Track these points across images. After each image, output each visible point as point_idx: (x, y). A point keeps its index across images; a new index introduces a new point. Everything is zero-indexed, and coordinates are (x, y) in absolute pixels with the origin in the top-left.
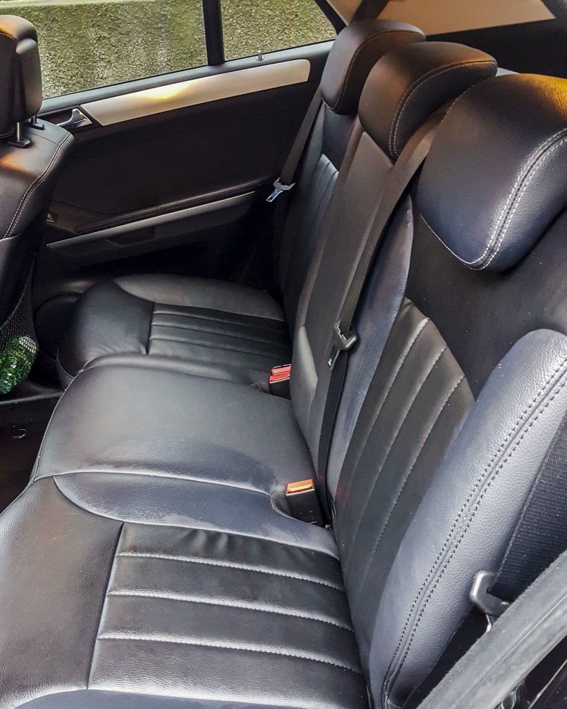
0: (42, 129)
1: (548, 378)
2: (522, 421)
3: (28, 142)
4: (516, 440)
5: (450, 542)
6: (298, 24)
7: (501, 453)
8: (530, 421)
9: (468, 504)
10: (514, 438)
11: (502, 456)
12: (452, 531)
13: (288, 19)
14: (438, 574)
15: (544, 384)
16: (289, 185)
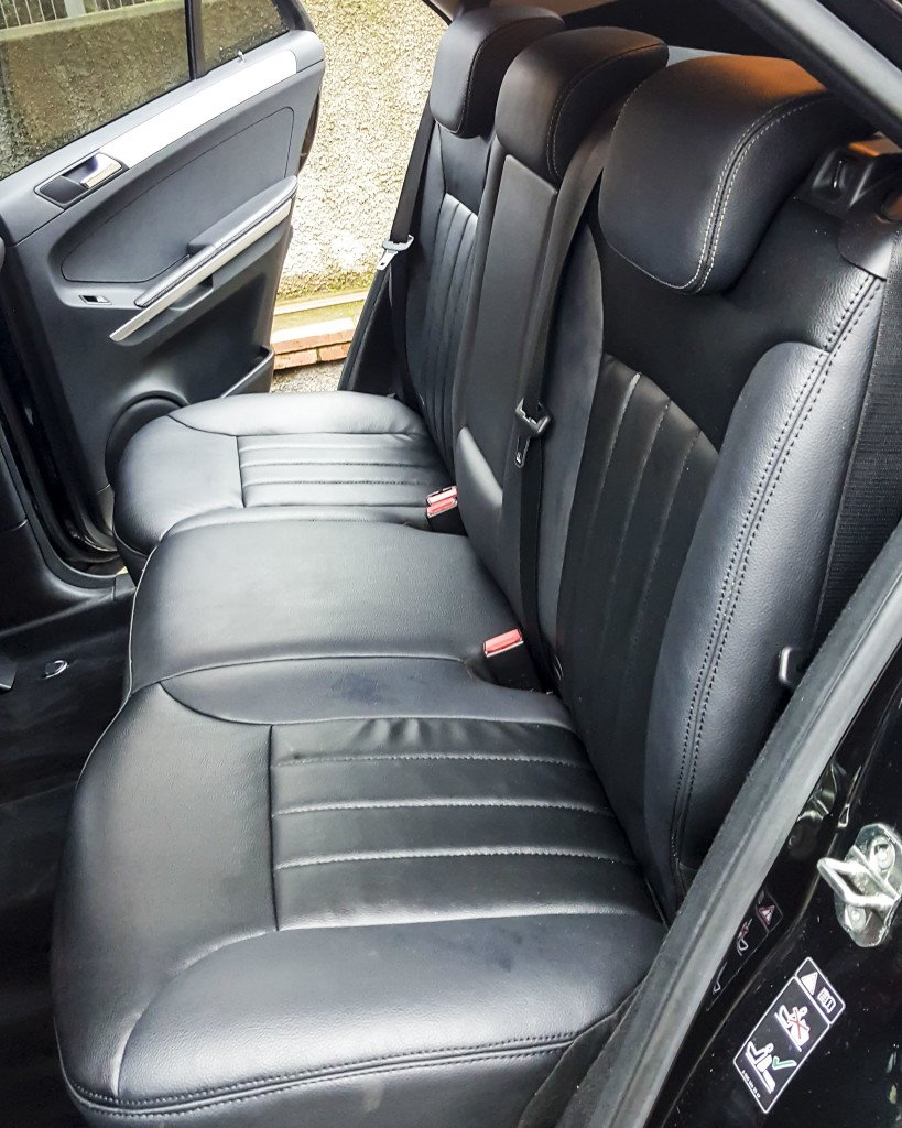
1: (797, 396)
2: (777, 452)
4: (775, 475)
5: (721, 617)
7: (761, 494)
8: (786, 448)
9: (733, 565)
10: (772, 473)
11: (763, 497)
12: (721, 603)
14: (714, 662)
15: (794, 403)
16: (406, 242)
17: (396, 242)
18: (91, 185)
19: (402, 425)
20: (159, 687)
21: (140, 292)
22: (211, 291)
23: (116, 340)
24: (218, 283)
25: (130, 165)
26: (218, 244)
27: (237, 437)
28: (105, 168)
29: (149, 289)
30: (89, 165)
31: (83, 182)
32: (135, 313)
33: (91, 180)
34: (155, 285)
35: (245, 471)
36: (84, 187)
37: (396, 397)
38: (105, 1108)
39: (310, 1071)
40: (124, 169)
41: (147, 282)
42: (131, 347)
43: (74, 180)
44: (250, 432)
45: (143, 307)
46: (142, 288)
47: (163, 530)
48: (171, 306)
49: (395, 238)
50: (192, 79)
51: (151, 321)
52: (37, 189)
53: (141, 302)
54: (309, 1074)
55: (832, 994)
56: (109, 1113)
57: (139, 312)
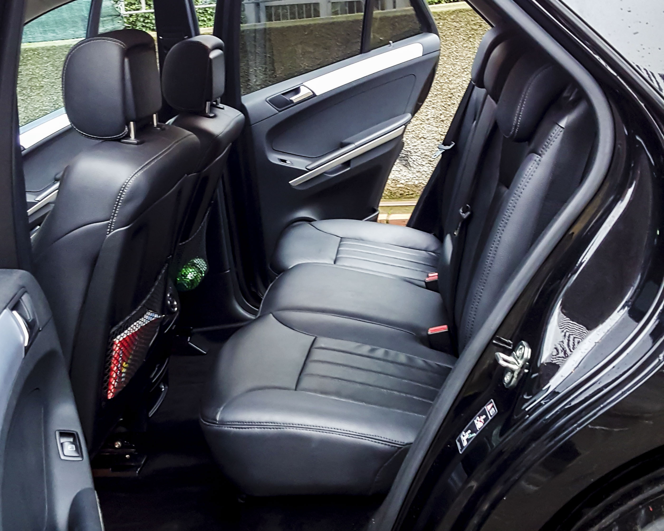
0: (223, 109)
3: (212, 115)
6: (482, 33)
13: (473, 29)
16: (449, 145)
17: (445, 145)
18: (295, 101)
19: (433, 248)
20: (271, 315)
21: (310, 163)
22: (349, 169)
23: (293, 185)
24: (353, 165)
25: (318, 94)
26: (357, 144)
27: (341, 238)
28: (304, 93)
29: (314, 162)
30: (296, 91)
31: (291, 99)
32: (304, 172)
33: (295, 98)
34: (317, 160)
35: (340, 252)
36: (292, 101)
37: (435, 235)
38: (212, 424)
39: (293, 424)
40: (314, 95)
41: (314, 159)
42: (300, 190)
43: (287, 97)
44: (350, 237)
45: (310, 170)
46: (310, 160)
47: (291, 265)
48: (324, 173)
49: (445, 144)
50: (361, 53)
51: (312, 179)
52: (268, 99)
53: (309, 167)
54: (292, 425)
55: (495, 410)
56: (213, 426)
57: (307, 172)
